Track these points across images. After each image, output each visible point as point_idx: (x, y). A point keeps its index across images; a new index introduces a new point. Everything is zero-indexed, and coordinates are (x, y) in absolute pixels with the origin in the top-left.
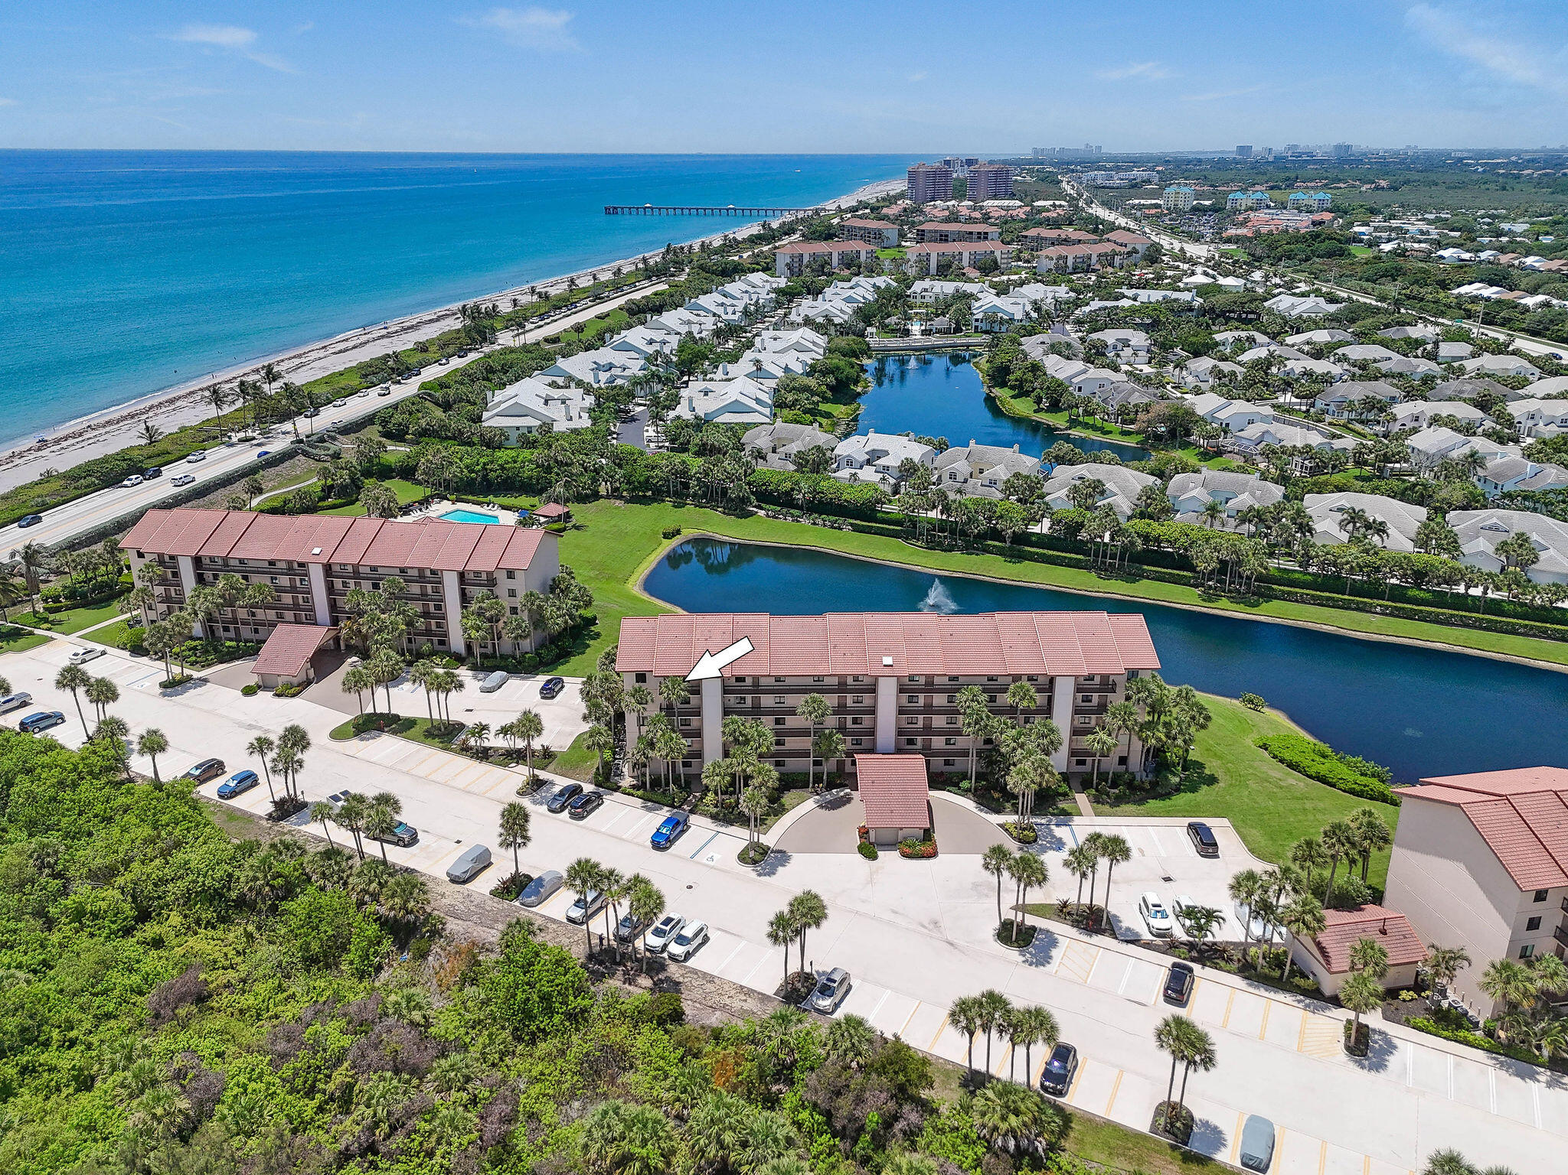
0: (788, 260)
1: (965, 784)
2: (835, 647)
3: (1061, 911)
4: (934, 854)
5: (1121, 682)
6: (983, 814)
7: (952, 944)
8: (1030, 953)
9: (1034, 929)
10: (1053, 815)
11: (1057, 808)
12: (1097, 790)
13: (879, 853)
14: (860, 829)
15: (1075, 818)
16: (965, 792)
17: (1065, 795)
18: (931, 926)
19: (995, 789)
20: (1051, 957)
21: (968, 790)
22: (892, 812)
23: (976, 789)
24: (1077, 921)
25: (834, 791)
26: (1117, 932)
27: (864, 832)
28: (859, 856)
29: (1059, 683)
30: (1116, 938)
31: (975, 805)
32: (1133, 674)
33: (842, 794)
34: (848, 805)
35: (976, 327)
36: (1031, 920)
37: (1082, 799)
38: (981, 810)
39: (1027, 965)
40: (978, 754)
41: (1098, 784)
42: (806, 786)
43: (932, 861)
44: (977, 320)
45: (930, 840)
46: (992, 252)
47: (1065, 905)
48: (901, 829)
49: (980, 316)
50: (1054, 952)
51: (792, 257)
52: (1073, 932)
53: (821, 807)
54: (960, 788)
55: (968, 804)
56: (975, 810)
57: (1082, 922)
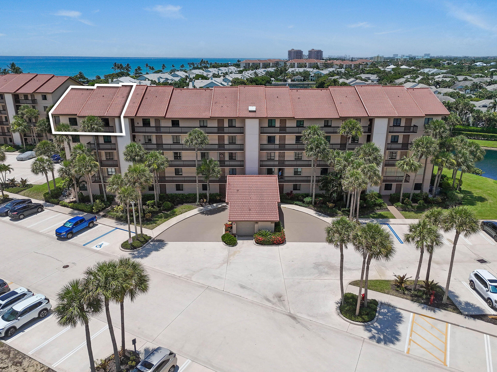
0: (245, 65)
1: (308, 199)
2: (216, 103)
3: (398, 286)
4: (281, 242)
5: (420, 123)
6: (321, 218)
7: (294, 318)
8: (376, 328)
9: (375, 302)
10: (373, 218)
11: (376, 214)
12: (403, 203)
13: (238, 241)
14: (226, 225)
15: (391, 220)
16: (308, 205)
17: (380, 205)
18: (275, 300)
19: (329, 202)
20: (398, 333)
21: (310, 203)
22: (250, 210)
23: (315, 203)
24: (416, 296)
25: (215, 205)
26: (459, 307)
27: (229, 228)
28: (222, 244)
29: (377, 122)
30: (461, 313)
31: (315, 212)
32: (428, 118)
33: (220, 206)
34: (222, 213)
35: (311, 79)
36: (372, 295)
37: (392, 209)
38: (320, 215)
39: (374, 342)
40: (318, 181)
41: (403, 200)
42: (194, 201)
43: (280, 247)
44: (312, 76)
45: (279, 231)
46: (317, 63)
47: (402, 280)
48: (257, 222)
49: (313, 75)
50: (401, 328)
51: (246, 64)
52: (415, 307)
53: (202, 213)
54: (304, 202)
55: (311, 212)
56: (316, 215)
57: (421, 297)
